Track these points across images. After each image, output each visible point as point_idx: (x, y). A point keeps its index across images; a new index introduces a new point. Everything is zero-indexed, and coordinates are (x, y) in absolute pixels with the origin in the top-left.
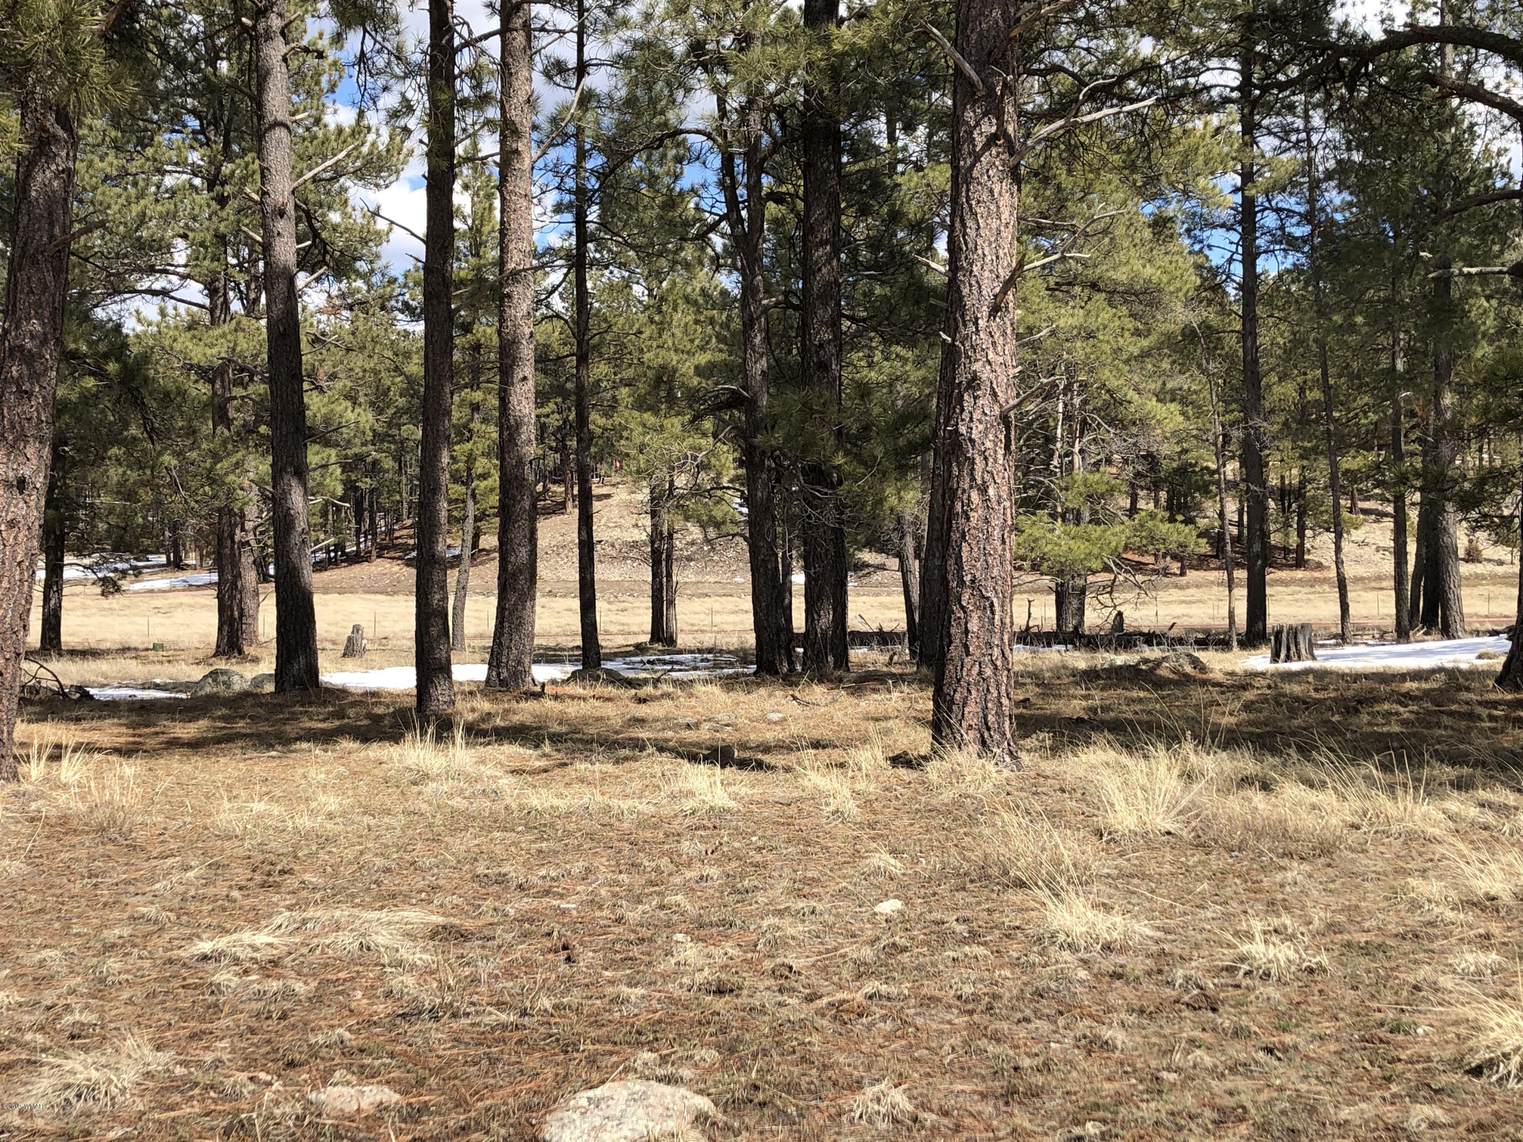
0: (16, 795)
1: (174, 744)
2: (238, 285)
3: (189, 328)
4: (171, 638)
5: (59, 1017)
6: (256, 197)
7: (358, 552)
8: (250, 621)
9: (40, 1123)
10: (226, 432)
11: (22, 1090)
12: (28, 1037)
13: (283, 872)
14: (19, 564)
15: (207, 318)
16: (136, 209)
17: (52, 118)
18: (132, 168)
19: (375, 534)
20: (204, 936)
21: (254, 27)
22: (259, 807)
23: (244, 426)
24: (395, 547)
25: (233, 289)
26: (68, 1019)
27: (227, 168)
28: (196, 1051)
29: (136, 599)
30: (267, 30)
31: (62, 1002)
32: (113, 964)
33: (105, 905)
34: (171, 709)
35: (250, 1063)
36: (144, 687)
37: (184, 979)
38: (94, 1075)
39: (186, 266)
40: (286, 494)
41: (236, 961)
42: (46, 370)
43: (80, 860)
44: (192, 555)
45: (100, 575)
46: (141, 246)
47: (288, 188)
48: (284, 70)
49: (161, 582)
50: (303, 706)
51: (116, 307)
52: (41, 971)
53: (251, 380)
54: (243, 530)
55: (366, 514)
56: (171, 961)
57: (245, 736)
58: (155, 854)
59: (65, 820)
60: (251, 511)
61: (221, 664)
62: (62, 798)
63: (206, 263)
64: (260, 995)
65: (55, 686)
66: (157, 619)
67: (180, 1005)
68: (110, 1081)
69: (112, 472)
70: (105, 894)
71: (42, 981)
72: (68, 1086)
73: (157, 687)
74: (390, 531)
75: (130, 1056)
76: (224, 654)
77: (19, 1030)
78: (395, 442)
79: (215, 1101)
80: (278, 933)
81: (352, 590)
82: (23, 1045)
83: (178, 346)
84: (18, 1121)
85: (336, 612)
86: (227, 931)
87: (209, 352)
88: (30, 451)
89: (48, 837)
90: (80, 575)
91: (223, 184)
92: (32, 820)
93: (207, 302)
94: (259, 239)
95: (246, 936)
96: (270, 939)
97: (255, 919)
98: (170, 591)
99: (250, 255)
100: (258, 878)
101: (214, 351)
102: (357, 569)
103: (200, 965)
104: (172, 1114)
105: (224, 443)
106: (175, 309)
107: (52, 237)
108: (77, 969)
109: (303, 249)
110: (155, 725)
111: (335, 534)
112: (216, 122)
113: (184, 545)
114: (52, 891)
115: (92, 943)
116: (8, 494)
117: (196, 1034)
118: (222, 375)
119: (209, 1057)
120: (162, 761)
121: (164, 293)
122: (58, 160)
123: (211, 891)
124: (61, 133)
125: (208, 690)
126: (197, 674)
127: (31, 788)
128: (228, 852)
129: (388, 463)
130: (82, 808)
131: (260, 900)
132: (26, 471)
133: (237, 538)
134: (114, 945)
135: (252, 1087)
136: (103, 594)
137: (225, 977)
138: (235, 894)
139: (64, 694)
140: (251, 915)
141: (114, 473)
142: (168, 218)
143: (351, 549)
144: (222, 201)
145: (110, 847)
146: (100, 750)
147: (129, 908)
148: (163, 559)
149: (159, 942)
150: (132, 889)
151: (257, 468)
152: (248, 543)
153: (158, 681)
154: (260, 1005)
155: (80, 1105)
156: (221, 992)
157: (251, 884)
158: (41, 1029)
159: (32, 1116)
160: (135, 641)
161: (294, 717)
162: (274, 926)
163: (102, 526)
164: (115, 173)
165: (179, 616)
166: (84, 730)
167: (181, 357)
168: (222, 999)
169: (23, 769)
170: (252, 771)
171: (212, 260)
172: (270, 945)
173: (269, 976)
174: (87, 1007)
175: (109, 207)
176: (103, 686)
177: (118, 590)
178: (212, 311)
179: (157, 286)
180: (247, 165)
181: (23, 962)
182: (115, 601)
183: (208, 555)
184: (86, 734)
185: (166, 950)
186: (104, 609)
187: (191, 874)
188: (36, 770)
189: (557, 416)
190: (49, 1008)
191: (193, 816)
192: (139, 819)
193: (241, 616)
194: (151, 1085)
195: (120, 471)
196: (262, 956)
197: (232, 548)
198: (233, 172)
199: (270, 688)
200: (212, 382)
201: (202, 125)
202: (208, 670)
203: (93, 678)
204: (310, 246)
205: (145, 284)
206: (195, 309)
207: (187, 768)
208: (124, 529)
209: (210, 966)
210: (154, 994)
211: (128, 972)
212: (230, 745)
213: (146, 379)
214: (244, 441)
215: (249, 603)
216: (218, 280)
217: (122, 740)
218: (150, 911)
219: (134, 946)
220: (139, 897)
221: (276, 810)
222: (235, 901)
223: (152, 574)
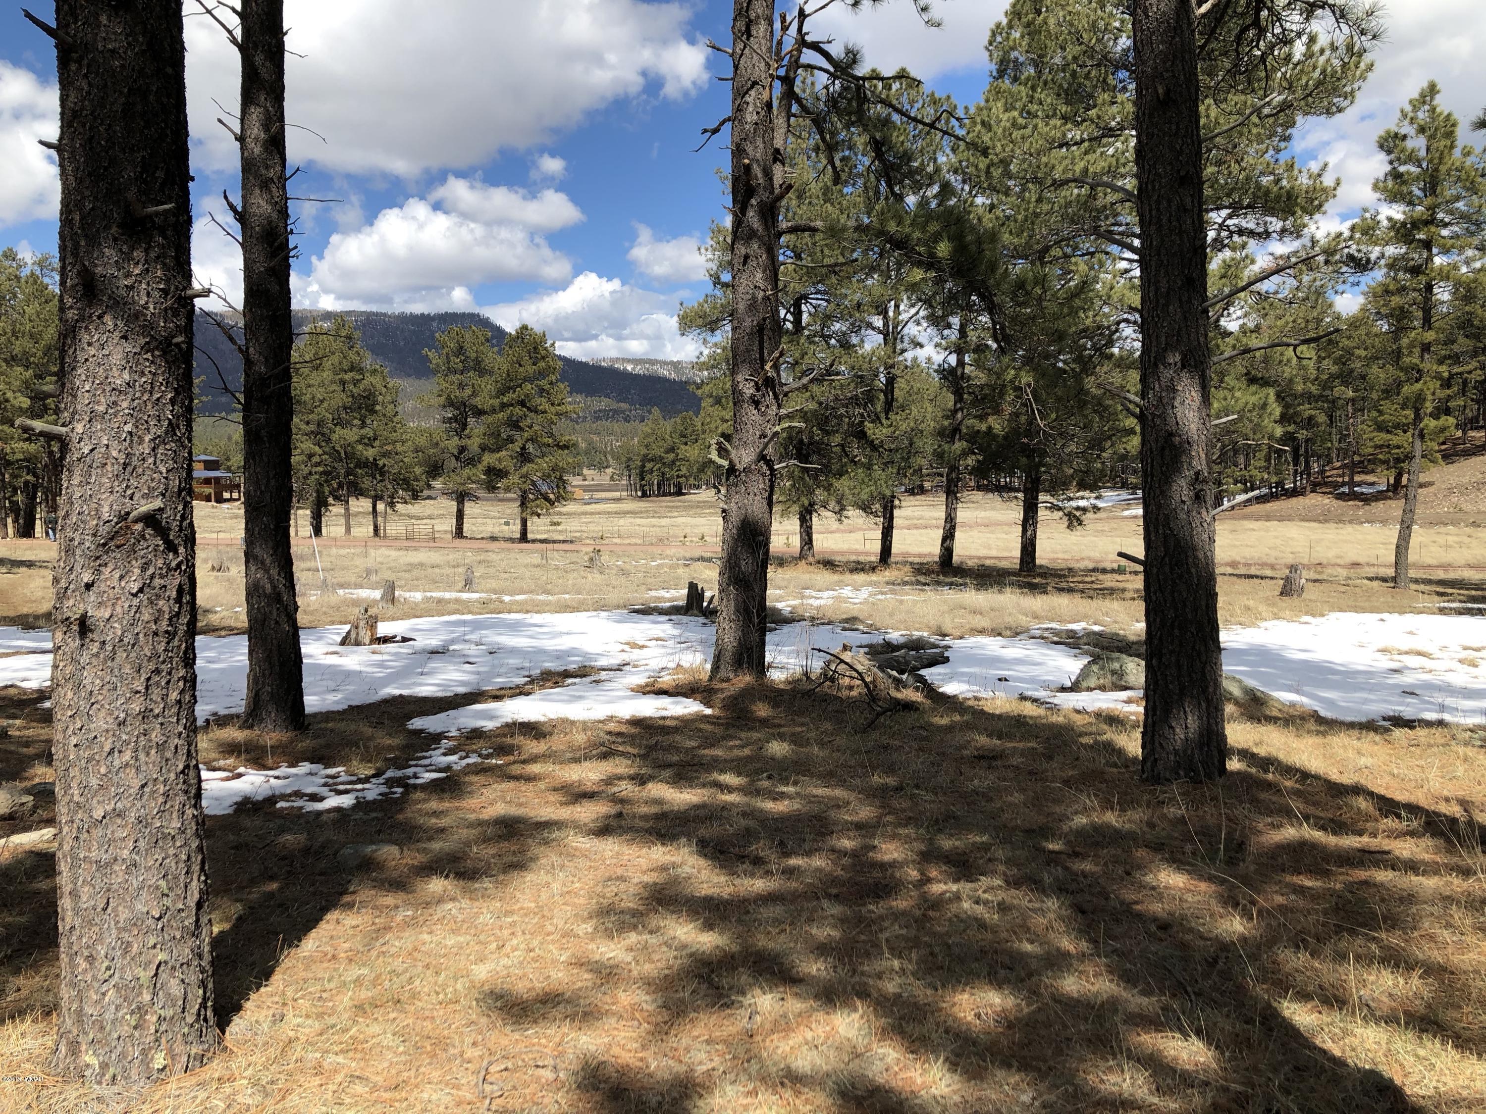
7: (1295, 488)
19: (1309, 474)
24: (1326, 484)
55: (1302, 459)
74: (1322, 472)
78: (1327, 401)
81: (1289, 518)
85: (1276, 537)
102: (1294, 501)
111: (1277, 474)
129: (1322, 418)
136: (1069, 527)
143: (1289, 485)
177: (1081, 524)
189: (1479, 372)
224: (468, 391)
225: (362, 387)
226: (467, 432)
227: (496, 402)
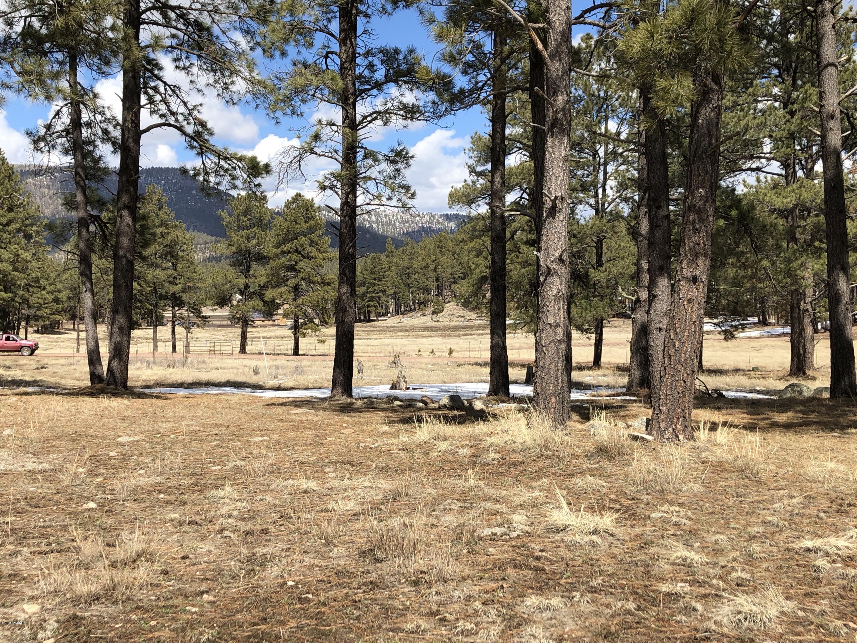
0: (694, 448)
1: (775, 425)
2: (800, 161)
3: (774, 188)
4: (762, 364)
5: (729, 573)
6: (817, 109)
8: (809, 355)
9: (726, 630)
10: (795, 246)
11: (714, 610)
12: (714, 581)
13: (849, 505)
14: (694, 323)
15: (783, 181)
16: (743, 123)
17: (710, 79)
18: (741, 101)
20: (806, 537)
21: (815, 11)
22: (831, 465)
23: (805, 241)
25: (798, 164)
26: (734, 575)
27: (794, 95)
28: (808, 603)
29: (742, 342)
30: (823, 11)
31: (730, 565)
32: (756, 547)
33: (747, 513)
34: (770, 405)
35: (842, 616)
36: (751, 392)
37: (797, 561)
38: (754, 609)
39: (770, 153)
40: (836, 281)
41: (827, 554)
42: (708, 216)
43: (731, 487)
44: (773, 317)
45: (723, 329)
46: (747, 144)
47: (836, 102)
48: (833, 33)
49: (755, 333)
50: (848, 406)
51: (731, 180)
52: (716, 546)
53: (809, 215)
54: (805, 303)
56: (788, 549)
57: (815, 423)
58: (772, 487)
59: (721, 464)
60: (809, 292)
61: (794, 381)
62: (718, 452)
63: (783, 150)
64: (844, 576)
65: (703, 389)
66: (754, 354)
67: (796, 575)
68: (763, 613)
69: (730, 271)
70: (747, 507)
71: (718, 551)
72: (739, 612)
73: (759, 392)
75: (772, 601)
76: (795, 374)
77: (709, 577)
79: (824, 635)
80: (850, 540)
82: (711, 586)
83: (767, 199)
84: (714, 627)
86: (820, 537)
87: (785, 201)
88: (700, 262)
89: (712, 473)
90: (712, 328)
91: (792, 104)
92: (703, 462)
93: (783, 172)
94: (819, 133)
95: (833, 540)
96: (847, 544)
97: (836, 531)
98: (760, 338)
99: (808, 143)
100: (835, 507)
101: (788, 200)
103: (806, 554)
104: (800, 638)
105: (794, 253)
106: (766, 178)
107: (710, 143)
108: (736, 547)
109: (845, 137)
110: (763, 414)
112: (787, 70)
113: (768, 312)
114: (717, 502)
115: (743, 534)
116: (687, 285)
117: (808, 594)
118: (792, 213)
119: (817, 608)
120: (770, 435)
121: (758, 169)
122: (713, 102)
123: (807, 512)
124: (715, 87)
125: (788, 395)
126: (781, 385)
127: (701, 445)
128: (815, 490)
130: (731, 458)
131: (837, 520)
132: (698, 273)
133: (802, 307)
134: (755, 537)
135: (846, 630)
136: (725, 339)
137: (821, 562)
138: (822, 515)
139: (709, 394)
140: (833, 528)
141: (731, 272)
142: (761, 126)
144: (792, 113)
145: (746, 481)
146: (736, 426)
147: (761, 516)
148: (756, 320)
149: (780, 538)
150: (761, 506)
151: (813, 266)
152: (807, 310)
153: (758, 388)
154: (845, 582)
155: (746, 624)
156: (820, 571)
157: (830, 510)
158: (721, 578)
159: (721, 625)
160: (742, 366)
161: (845, 414)
162: (848, 537)
163: (724, 302)
164: (731, 104)
165: (766, 352)
166: (723, 415)
167: (769, 205)
168: (821, 575)
169: (696, 434)
170: (823, 443)
171: (787, 148)
172: (848, 547)
173: (848, 566)
174: (743, 570)
175: (728, 124)
176: (728, 390)
177: (733, 337)
178: (786, 177)
179: (754, 166)
180: (806, 91)
181: (706, 540)
182: (731, 343)
183: (782, 317)
184: (725, 417)
185: (785, 543)
186: (723, 348)
187: (795, 501)
188: (703, 435)
190: (723, 567)
191: (793, 467)
192: (762, 466)
193: (805, 352)
194: (785, 619)
195: (735, 270)
196: (844, 553)
197: (799, 313)
198: (798, 96)
199: (826, 395)
200: (787, 218)
201: (780, 72)
202: (787, 384)
203: (722, 386)
204: (849, 134)
205: (747, 165)
206: (776, 177)
207: (785, 439)
208: (736, 303)
209: (812, 555)
210: (781, 567)
211: (764, 552)
212: (807, 428)
213: (753, 219)
214: (805, 251)
215: (808, 345)
216: (790, 159)
217: (745, 421)
218: (774, 519)
219: (767, 538)
220: (766, 511)
221: (842, 467)
222: (822, 519)
223: (750, 328)
224: (254, 242)
225: (169, 238)
226: (251, 273)
227: (278, 251)
